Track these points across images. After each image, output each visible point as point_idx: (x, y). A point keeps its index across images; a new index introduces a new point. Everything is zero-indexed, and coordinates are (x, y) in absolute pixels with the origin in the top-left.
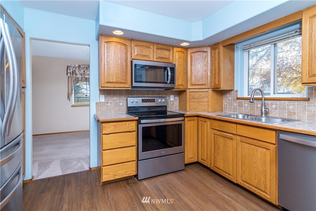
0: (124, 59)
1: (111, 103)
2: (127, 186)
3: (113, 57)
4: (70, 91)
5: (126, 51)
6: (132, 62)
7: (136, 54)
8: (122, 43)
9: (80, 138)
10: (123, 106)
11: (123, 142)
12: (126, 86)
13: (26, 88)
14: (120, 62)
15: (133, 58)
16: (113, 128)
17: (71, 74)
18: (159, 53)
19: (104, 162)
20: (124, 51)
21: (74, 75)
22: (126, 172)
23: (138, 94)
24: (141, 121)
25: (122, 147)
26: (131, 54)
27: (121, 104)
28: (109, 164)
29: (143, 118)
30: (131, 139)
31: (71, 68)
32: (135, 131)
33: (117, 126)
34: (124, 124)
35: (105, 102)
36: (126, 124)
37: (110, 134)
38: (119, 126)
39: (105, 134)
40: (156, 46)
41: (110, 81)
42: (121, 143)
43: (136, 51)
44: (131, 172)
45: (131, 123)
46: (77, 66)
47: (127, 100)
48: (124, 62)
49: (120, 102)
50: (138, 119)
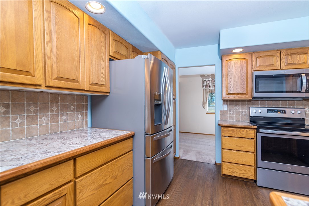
0: (245, 72)
1: (233, 112)
2: (245, 185)
3: (233, 72)
4: (205, 101)
5: (247, 65)
6: (252, 73)
7: (258, 65)
8: (243, 58)
9: (212, 140)
10: (245, 115)
11: (241, 146)
12: (247, 97)
13: (176, 100)
14: (240, 75)
15: (254, 70)
16: (231, 132)
17: (205, 87)
18: (290, 60)
19: (224, 159)
20: (244, 65)
21: (208, 88)
22: (244, 173)
23: (263, 105)
24: (260, 130)
25: (241, 151)
26: (253, 66)
27: (244, 113)
28: (227, 161)
29: (263, 128)
30: (250, 145)
31: (206, 82)
32: (254, 139)
33: (235, 131)
34: (242, 131)
35: (227, 111)
36: (243, 131)
37: (228, 137)
38: (237, 131)
39: (225, 136)
40: (284, 52)
41: (230, 93)
42: (239, 146)
43: (258, 62)
44: (249, 175)
45: (249, 131)
46: (210, 80)
47: (249, 109)
48: (244, 75)
49: (242, 112)
50: (257, 128)
